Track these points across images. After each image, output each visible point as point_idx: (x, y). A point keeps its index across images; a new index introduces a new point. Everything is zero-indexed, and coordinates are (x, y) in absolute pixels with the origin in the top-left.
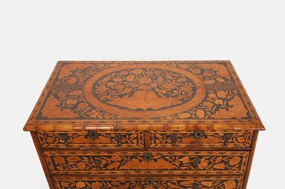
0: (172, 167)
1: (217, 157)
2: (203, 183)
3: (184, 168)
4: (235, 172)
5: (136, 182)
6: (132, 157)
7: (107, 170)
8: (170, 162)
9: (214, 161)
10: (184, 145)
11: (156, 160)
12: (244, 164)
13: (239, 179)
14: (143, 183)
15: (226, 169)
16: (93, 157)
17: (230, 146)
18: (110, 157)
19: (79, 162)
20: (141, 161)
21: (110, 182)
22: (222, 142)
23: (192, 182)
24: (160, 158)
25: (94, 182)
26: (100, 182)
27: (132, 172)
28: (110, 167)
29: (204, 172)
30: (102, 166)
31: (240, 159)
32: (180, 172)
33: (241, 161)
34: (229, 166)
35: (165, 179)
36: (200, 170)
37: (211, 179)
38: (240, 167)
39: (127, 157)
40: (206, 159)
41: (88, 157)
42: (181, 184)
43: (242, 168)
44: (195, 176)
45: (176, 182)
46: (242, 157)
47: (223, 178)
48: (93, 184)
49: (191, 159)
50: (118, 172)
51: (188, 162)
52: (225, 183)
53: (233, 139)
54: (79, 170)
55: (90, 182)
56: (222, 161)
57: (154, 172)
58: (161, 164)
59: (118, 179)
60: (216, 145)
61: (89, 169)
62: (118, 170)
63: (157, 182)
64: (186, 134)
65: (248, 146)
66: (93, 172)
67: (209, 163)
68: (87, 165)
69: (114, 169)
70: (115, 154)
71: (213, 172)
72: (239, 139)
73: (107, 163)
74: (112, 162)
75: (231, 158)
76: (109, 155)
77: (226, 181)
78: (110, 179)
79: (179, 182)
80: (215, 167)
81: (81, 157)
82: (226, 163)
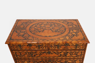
0: (58, 56)
1: (73, 52)
2: (69, 61)
3: (62, 56)
4: (79, 57)
5: (45, 61)
6: (44, 53)
7: (35, 57)
8: (57, 54)
9: (72, 54)
10: (62, 48)
11: (52, 54)
13: (81, 60)
14: (48, 61)
15: (76, 56)
16: (30, 53)
17: (78, 49)
18: (36, 53)
19: (25, 54)
20: (47, 54)
21: (36, 61)
22: (75, 47)
23: (65, 61)
24: (53, 53)
25: (31, 61)
26: (33, 61)
27: (44, 58)
28: (36, 56)
29: (69, 57)
30: (33, 56)
31: (81, 53)
32: (60, 58)
33: (82, 54)
34: (77, 55)
35: (55, 60)
36: (67, 57)
37: (71, 60)
38: (81, 56)
39: (42, 53)
40: (69, 53)
41: (28, 53)
42: (61, 62)
44: (65, 59)
45: (59, 61)
46: (82, 52)
47: (75, 60)
48: (30, 62)
49: (64, 53)
50: (39, 58)
51: (63, 54)
52: (76, 61)
53: (79, 46)
54: (25, 57)
55: (29, 61)
56: (75, 54)
57: (52, 58)
58: (54, 55)
59: (39, 60)
60: (73, 48)
61: (29, 57)
62: (39, 57)
63: (52, 61)
64: (62, 45)
65: (84, 48)
66: (30, 58)
67: (71, 55)
68: (28, 56)
69: (37, 57)
70: (38, 52)
71: (72, 58)
72: (81, 46)
73: (35, 55)
74: (37, 54)
75: (78, 53)
76: (36, 52)
77: (76, 60)
78: (36, 60)
79: (60, 61)
80: (73, 56)
81: (26, 53)
82: (76, 54)
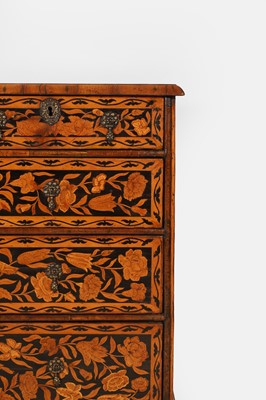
1: (95, 174)
2: (73, 258)
3: (23, 208)
4: (139, 220)
10: (21, 140)
12: (157, 196)
13: (153, 245)
15: (118, 212)
17: (120, 144)
22: (101, 135)
23: (47, 254)
29: (70, 219)
33: (149, 185)
34: (124, 201)
36: (60, 214)
37: (89, 244)
38: (147, 206)
40: (71, 181)
42: (20, 260)
43: (154, 209)
44: (53, 234)
46: (147, 175)
47: (117, 243)
49: (39, 180)
51: (31, 189)
52: (121, 258)
53: (123, 126)
56: (108, 189)
60: (91, 140)
64: (23, 111)
65: (159, 144)
67: (80, 193)
71: (91, 221)
72: (136, 124)
77: (123, 251)
79: (17, 252)
82: (118, 194)
